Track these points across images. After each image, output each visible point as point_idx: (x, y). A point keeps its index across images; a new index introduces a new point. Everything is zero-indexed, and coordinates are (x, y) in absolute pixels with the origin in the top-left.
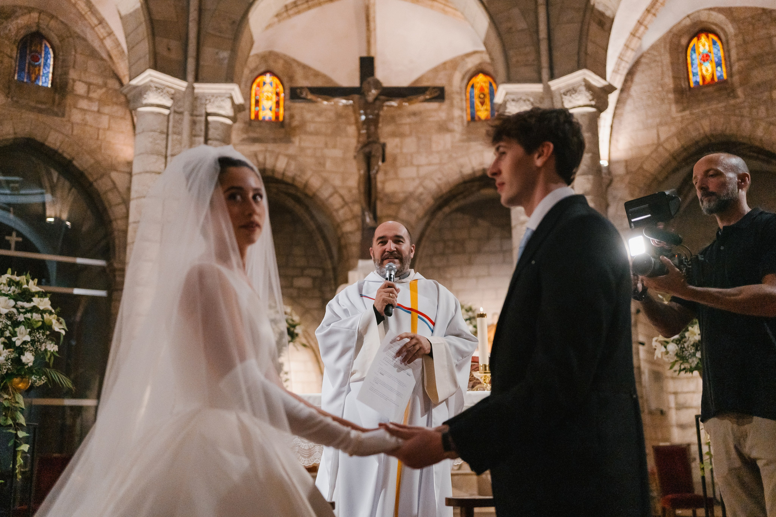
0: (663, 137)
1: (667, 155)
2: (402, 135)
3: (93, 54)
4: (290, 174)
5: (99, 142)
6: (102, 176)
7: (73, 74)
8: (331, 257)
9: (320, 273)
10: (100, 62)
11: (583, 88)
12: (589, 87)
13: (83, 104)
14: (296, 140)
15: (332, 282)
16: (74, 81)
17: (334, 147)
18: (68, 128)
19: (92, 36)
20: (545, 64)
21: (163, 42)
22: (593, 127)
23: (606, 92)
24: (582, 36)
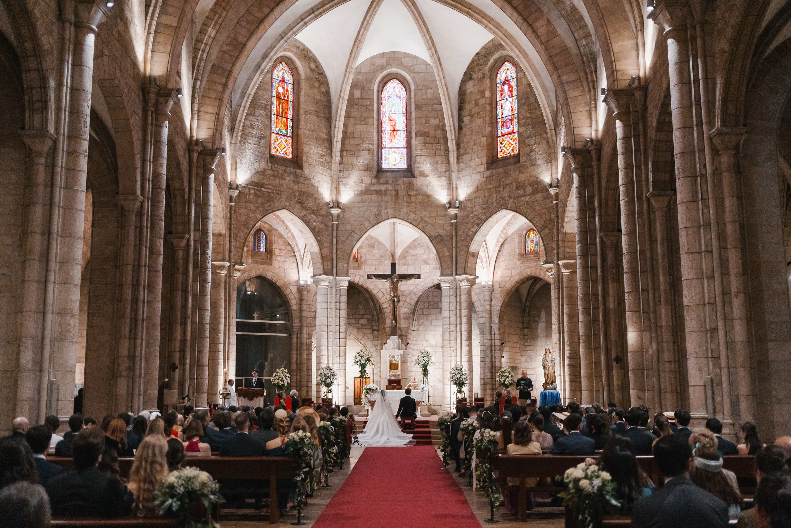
0: (513, 274)
1: (514, 282)
2: (408, 265)
3: (281, 236)
4: (360, 283)
5: (285, 274)
6: (287, 288)
7: (274, 246)
9: (371, 317)
10: (283, 239)
11: (465, 281)
12: (468, 280)
13: (278, 258)
14: (363, 268)
15: (377, 321)
16: (275, 249)
18: (273, 269)
19: (281, 230)
20: (454, 270)
21: (326, 263)
22: (469, 293)
23: (475, 279)
24: (466, 261)
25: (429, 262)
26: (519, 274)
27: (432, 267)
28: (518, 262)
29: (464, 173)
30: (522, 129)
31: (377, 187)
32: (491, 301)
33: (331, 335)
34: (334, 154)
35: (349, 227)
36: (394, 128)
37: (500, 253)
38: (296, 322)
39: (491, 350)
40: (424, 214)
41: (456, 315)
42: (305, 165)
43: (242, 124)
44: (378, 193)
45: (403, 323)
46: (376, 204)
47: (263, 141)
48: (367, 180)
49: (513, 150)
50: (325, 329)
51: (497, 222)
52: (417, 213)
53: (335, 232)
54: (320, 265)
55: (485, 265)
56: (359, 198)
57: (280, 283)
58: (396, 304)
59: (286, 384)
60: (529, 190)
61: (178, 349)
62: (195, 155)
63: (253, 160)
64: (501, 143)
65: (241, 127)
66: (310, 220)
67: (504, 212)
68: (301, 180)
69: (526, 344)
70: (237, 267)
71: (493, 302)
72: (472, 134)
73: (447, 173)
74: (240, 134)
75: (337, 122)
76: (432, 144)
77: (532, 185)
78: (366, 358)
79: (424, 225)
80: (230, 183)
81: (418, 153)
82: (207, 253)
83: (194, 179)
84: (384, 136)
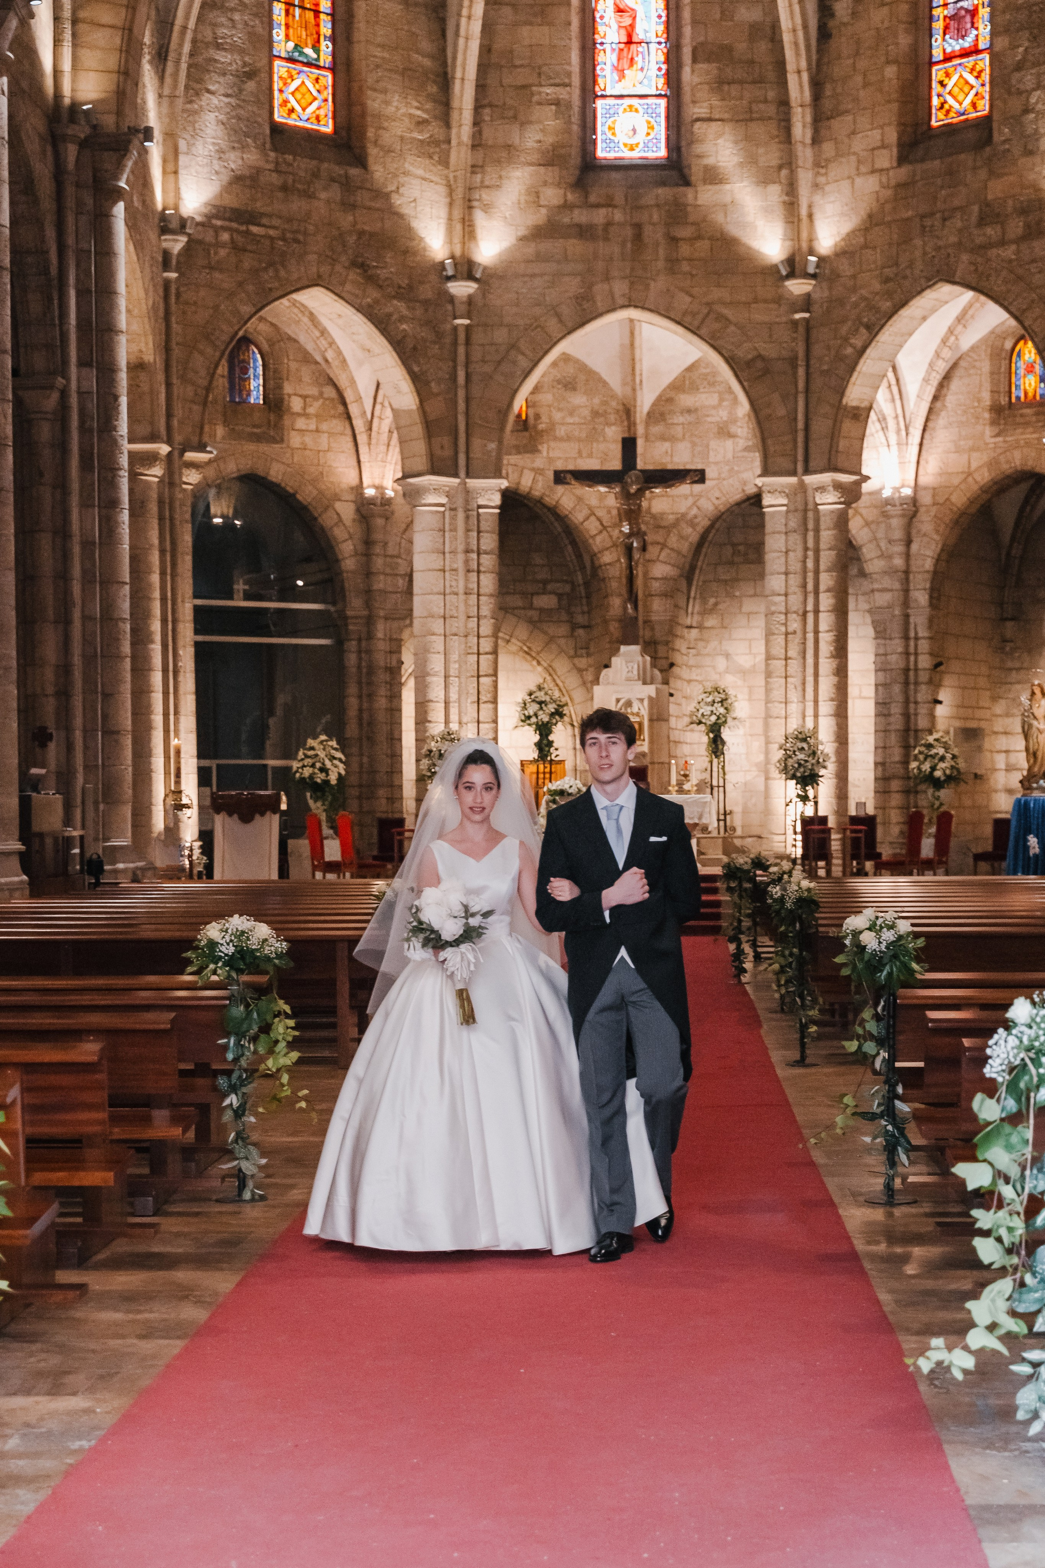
0: (974, 465)
1: (975, 487)
2: (672, 439)
3: (307, 358)
4: (536, 493)
5: (320, 469)
6: (326, 508)
7: (288, 388)
8: (583, 568)
9: (567, 588)
10: (313, 367)
11: (831, 488)
12: (838, 486)
13: (301, 423)
14: (544, 448)
15: (584, 601)
16: (289, 396)
17: (590, 456)
18: (288, 455)
19: (307, 339)
20: (800, 457)
21: (436, 441)
22: (842, 521)
23: (858, 484)
24: (834, 435)
25: (733, 429)
26: (992, 463)
27: (742, 443)
28: (988, 431)
29: (835, 171)
30: (1002, 43)
31: (580, 216)
32: (909, 542)
33: (456, 644)
34: (455, 115)
35: (501, 336)
36: (630, 36)
37: (938, 404)
38: (355, 606)
39: (906, 683)
40: (717, 293)
41: (804, 586)
42: (373, 151)
43: (189, 36)
44: (584, 232)
45: (658, 608)
46: (580, 267)
47: (251, 86)
48: (552, 196)
49: (974, 105)
50: (437, 626)
51: (924, 319)
52: (695, 291)
53: (461, 350)
54: (420, 447)
55: (893, 438)
56: (530, 250)
57: (306, 495)
58: (636, 555)
59: (333, 778)
60: (1016, 227)
61: (50, 690)
62: (71, 152)
63: (224, 144)
64: (942, 84)
65: (187, 48)
66: (390, 315)
67: (945, 290)
68: (362, 197)
69: (1010, 664)
70: (190, 456)
71: (914, 547)
72: (857, 54)
73: (784, 172)
74: (184, 66)
75: (463, 21)
76: (741, 82)
77: (1023, 211)
78: (552, 708)
79: (717, 326)
80: (163, 217)
81: (701, 110)
82: (115, 428)
83: (70, 219)
84: (600, 58)
